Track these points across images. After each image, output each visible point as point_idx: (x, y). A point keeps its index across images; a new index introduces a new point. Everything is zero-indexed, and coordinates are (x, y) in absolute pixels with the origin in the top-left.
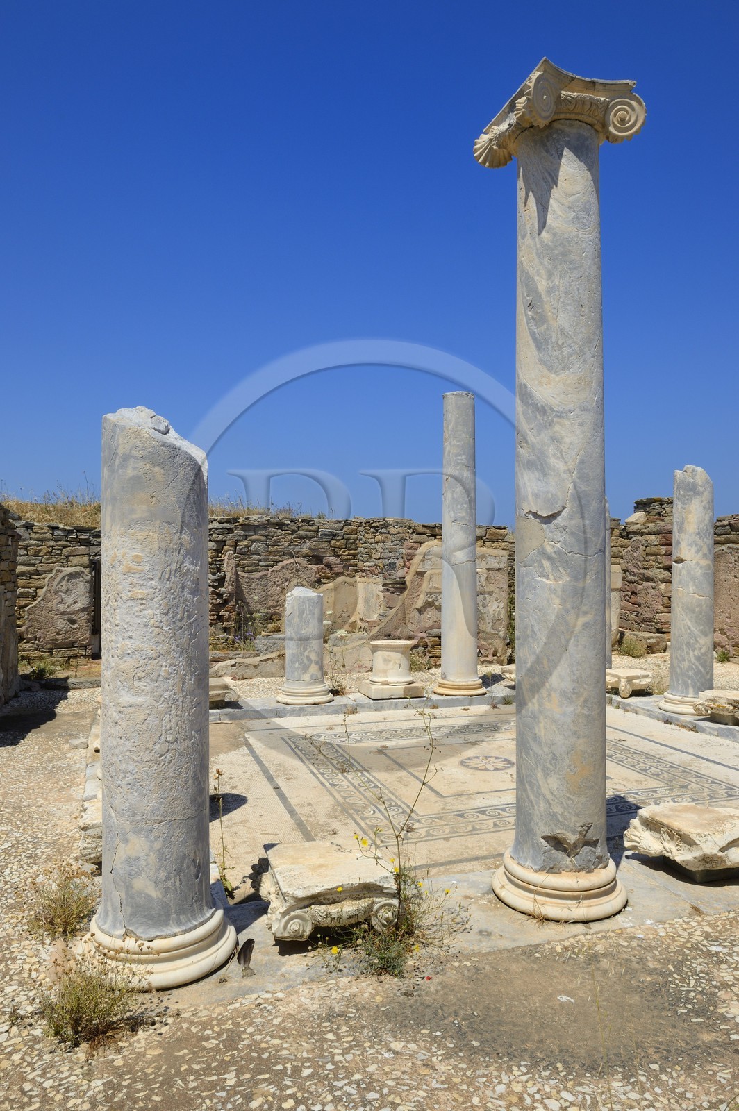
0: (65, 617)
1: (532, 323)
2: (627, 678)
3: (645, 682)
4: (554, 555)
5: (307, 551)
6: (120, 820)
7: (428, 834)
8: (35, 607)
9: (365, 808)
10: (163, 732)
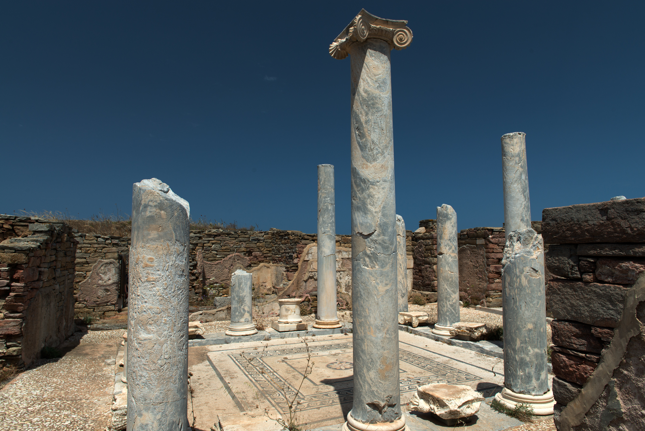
0: (103, 288)
1: (358, 137)
2: (416, 316)
3: (426, 318)
4: (370, 255)
5: (243, 249)
6: (138, 403)
7: (308, 406)
8: (85, 282)
9: (274, 392)
10: (163, 353)
